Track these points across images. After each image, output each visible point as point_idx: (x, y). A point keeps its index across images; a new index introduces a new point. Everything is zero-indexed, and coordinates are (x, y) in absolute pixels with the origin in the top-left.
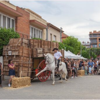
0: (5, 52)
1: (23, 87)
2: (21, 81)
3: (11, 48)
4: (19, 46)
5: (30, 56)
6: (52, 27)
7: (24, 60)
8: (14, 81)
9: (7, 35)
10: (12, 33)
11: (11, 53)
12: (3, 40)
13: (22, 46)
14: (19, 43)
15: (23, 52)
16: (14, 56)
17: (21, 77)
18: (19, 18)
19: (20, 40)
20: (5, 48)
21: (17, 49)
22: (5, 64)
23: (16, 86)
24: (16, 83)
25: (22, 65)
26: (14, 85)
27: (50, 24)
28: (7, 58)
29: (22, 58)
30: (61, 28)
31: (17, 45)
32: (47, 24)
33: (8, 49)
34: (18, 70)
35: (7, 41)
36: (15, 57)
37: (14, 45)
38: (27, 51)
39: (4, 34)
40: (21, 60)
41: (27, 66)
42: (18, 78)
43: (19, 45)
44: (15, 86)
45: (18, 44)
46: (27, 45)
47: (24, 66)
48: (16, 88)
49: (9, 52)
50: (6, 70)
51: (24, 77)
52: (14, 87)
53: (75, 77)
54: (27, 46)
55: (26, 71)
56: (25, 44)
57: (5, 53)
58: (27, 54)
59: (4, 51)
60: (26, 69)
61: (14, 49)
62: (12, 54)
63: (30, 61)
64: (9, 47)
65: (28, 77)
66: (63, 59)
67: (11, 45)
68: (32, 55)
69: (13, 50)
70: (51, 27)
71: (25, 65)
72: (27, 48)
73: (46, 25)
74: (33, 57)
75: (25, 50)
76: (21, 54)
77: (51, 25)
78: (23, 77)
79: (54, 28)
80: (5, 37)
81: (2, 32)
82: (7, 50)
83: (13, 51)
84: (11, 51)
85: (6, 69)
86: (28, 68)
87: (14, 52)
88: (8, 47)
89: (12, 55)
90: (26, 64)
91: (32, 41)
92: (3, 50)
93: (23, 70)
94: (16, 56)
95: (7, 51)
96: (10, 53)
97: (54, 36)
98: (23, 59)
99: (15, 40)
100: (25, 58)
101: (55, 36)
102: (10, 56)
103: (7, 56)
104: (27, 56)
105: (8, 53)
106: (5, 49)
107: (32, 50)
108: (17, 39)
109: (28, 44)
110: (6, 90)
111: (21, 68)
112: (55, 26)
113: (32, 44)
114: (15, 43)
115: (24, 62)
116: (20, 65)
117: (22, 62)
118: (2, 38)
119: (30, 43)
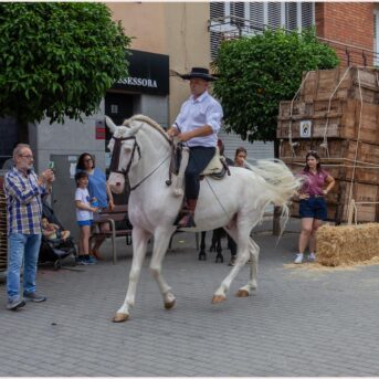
0: (285, 126)
1: (360, 264)
2: (353, 239)
3: (311, 110)
7: (363, 158)
8: (326, 239)
10: (307, 48)
11: (309, 129)
12: (277, 77)
13: (352, 98)
14: (340, 89)
15: (356, 124)
16: (320, 140)
17: (353, 222)
19: (345, 76)
20: (285, 111)
21: (332, 113)
23: (333, 259)
24: (334, 246)
25: (356, 176)
26: (323, 255)
28: (295, 147)
29: (353, 147)
31: (331, 96)
33: (295, 112)
34: (339, 195)
35: (289, 81)
36: (324, 145)
37: (322, 98)
39: (278, 54)
40: (351, 157)
41: (375, 179)
42: (342, 228)
43: (343, 94)
44: (329, 261)
45: (336, 94)
46: (372, 94)
47: (361, 179)
48: (332, 266)
49: (302, 123)
51: (362, 222)
52: (324, 264)
54: (372, 100)
55: (369, 199)
56: (365, 89)
57: (287, 129)
58: (374, 132)
59: (283, 121)
60: (371, 193)
61: (322, 114)
62: (312, 132)
64: (301, 107)
67: (310, 99)
69: (318, 115)
71: (367, 177)
72: (373, 107)
75: (366, 117)
76: (348, 133)
78: (358, 223)
80: (282, 64)
81: (271, 48)
82: (294, 117)
83: (317, 122)
84: (309, 123)
86: (375, 189)
87: (323, 125)
88: (298, 106)
89: (315, 135)
90: (370, 171)
92: (280, 117)
93: (360, 194)
94: (330, 140)
95: (294, 121)
96: (305, 129)
98: (360, 154)
99: (323, 76)
100: (366, 148)
102: (307, 139)
103: (294, 140)
104: (373, 138)
105: (296, 131)
106: (286, 114)
108: (333, 73)
111: (350, 188)
114: (323, 89)
115: (361, 164)
116: (345, 174)
117: (353, 163)
118: (270, 71)
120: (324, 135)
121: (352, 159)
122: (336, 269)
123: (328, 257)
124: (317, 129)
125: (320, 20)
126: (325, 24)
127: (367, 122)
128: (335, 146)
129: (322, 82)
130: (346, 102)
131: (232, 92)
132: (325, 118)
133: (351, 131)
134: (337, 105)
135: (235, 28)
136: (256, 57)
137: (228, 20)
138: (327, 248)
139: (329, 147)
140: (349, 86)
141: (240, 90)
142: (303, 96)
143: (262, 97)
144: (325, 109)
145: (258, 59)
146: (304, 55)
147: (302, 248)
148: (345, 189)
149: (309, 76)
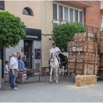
0: (69, 48)
1: (87, 86)
2: (86, 79)
3: (76, 43)
5: (96, 52)
7: (90, 57)
8: (78, 79)
9: (73, 29)
12: (69, 35)
13: (87, 40)
14: (83, 38)
15: (88, 48)
17: (86, 74)
18: (87, 9)
19: (85, 34)
20: (69, 44)
21: (81, 45)
24: (80, 81)
25: (87, 62)
26: (77, 83)
28: (72, 54)
29: (87, 54)
31: (81, 40)
33: (72, 44)
34: (83, 67)
36: (79, 53)
37: (79, 41)
38: (93, 46)
39: (69, 29)
40: (86, 57)
41: (93, 63)
42: (82, 76)
44: (79, 85)
46: (93, 39)
47: (89, 63)
48: (80, 86)
49: (73, 47)
50: (71, 67)
51: (89, 74)
52: (77, 86)
54: (93, 41)
55: (91, 68)
56: (91, 38)
58: (93, 50)
59: (69, 47)
60: (92, 66)
61: (78, 45)
63: (96, 57)
65: (93, 75)
67: (75, 41)
71: (91, 62)
72: (93, 43)
74: (100, 52)
75: (91, 46)
80: (70, 31)
81: (67, 27)
82: (71, 46)
83: (77, 47)
84: (75, 47)
87: (79, 48)
88: (72, 43)
89: (77, 51)
90: (92, 61)
91: (98, 35)
93: (89, 67)
95: (71, 47)
96: (74, 49)
98: (88, 56)
99: (79, 35)
100: (91, 54)
102: (75, 52)
103: (71, 52)
105: (72, 49)
107: (99, 44)
108: (82, 34)
110: (68, 88)
111: (86, 65)
113: (99, 37)
114: (79, 38)
115: (89, 59)
116: (84, 61)
117: (86, 58)
118: (67, 33)
119: (96, 37)
122: (80, 87)
124: (77, 49)
125: (85, 19)
126: (86, 20)
127: (91, 47)
128: (82, 53)
129: (79, 36)
130: (84, 42)
131: (57, 39)
132: (79, 46)
133: (86, 49)
134: (82, 42)
135: (60, 22)
136: (63, 30)
137: (58, 20)
138: (78, 81)
139: (80, 54)
140: (86, 37)
141: (59, 39)
142: (74, 40)
143: (65, 40)
144: (79, 44)
145: (64, 30)
146: (76, 29)
148: (84, 65)
149: (76, 34)
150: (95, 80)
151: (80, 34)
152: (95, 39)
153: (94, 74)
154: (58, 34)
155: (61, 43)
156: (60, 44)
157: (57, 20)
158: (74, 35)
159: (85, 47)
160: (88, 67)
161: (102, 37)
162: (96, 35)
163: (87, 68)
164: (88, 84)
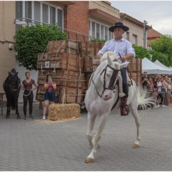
0: (40, 63)
1: (66, 120)
2: (64, 110)
3: (50, 56)
4: (61, 54)
5: (80, 70)
6: (130, 21)
7: (70, 77)
8: (52, 109)
9: (46, 35)
10: (53, 32)
11: (49, 65)
12: (40, 44)
13: (66, 52)
14: (61, 48)
15: (67, 63)
16: (53, 69)
17: (64, 103)
18: (69, 7)
20: (40, 57)
22: (40, 83)
23: (55, 118)
24: (55, 112)
25: (67, 84)
27: (125, 15)
28: (44, 72)
29: (66, 72)
30: (145, 21)
31: (58, 51)
32: (121, 16)
33: (44, 58)
34: (60, 92)
36: (54, 71)
37: (55, 52)
38: (75, 61)
39: (40, 34)
40: (65, 76)
41: (76, 85)
42: (58, 105)
43: (63, 51)
45: (60, 50)
46: (75, 51)
47: (69, 85)
48: (54, 120)
49: (46, 62)
50: (42, 92)
51: (69, 103)
52: (51, 120)
53: (163, 106)
54: (75, 53)
55: (73, 94)
56: (72, 49)
57: (40, 65)
58: (75, 66)
59: (39, 61)
60: (74, 91)
61: (54, 58)
63: (79, 77)
65: (75, 104)
66: (139, 74)
67: (50, 53)
68: (84, 68)
69: (52, 59)
70: (127, 19)
71: (72, 85)
72: (75, 56)
73: (119, 18)
74: (85, 71)
75: (72, 60)
77: (128, 16)
78: (67, 103)
79: (132, 22)
80: (42, 38)
83: (52, 62)
84: (49, 62)
85: (41, 90)
86: (76, 90)
87: (54, 63)
88: (45, 55)
89: (51, 67)
90: (73, 82)
91: (83, 45)
94: (57, 69)
95: (43, 61)
96: (47, 65)
97: (133, 35)
98: (69, 75)
99: (55, 43)
100: (72, 73)
101: (135, 36)
102: (48, 69)
103: (43, 69)
104: (75, 69)
105: (44, 65)
106: (40, 59)
107: (84, 59)
108: (59, 42)
109: (77, 50)
111: (64, 89)
112: (134, 19)
113: (85, 49)
114: (56, 48)
115: (69, 79)
116: (62, 83)
117: (65, 79)
118: (37, 41)
119: (80, 47)
120: (54, 67)
121: (65, 77)
122: (56, 121)
123: (52, 117)
124: (51, 65)
125: (66, 21)
126: (68, 23)
127: (72, 62)
128: (59, 71)
129: (55, 46)
130: (63, 54)
131: (21, 49)
132: (55, 60)
133: (65, 66)
135: (26, 23)
136: (31, 35)
137: (24, 19)
138: (52, 113)
139: (56, 72)
140: (65, 47)
141: (24, 49)
142: (48, 51)
143: (33, 51)
144: (55, 57)
146: (51, 35)
147: (44, 113)
148: (62, 89)
149: (51, 43)
150: (78, 111)
151: (57, 43)
152: (79, 51)
153: (76, 102)
154: (24, 42)
155: (28, 56)
156: (25, 56)
157: (22, 20)
158: (47, 43)
159: (63, 62)
160: (68, 92)
161: (88, 48)
162: (80, 44)
163: (66, 94)
164: (67, 117)
